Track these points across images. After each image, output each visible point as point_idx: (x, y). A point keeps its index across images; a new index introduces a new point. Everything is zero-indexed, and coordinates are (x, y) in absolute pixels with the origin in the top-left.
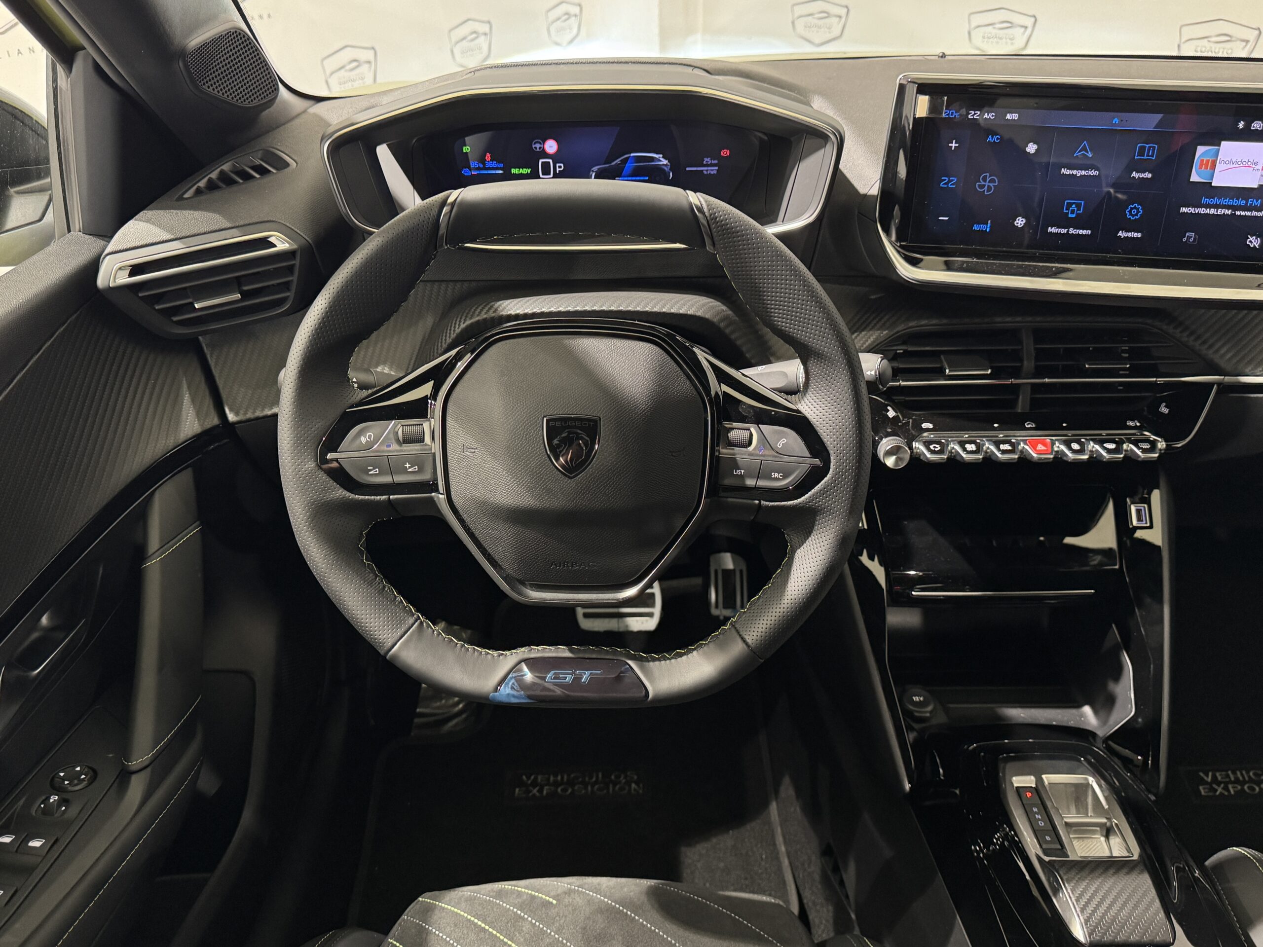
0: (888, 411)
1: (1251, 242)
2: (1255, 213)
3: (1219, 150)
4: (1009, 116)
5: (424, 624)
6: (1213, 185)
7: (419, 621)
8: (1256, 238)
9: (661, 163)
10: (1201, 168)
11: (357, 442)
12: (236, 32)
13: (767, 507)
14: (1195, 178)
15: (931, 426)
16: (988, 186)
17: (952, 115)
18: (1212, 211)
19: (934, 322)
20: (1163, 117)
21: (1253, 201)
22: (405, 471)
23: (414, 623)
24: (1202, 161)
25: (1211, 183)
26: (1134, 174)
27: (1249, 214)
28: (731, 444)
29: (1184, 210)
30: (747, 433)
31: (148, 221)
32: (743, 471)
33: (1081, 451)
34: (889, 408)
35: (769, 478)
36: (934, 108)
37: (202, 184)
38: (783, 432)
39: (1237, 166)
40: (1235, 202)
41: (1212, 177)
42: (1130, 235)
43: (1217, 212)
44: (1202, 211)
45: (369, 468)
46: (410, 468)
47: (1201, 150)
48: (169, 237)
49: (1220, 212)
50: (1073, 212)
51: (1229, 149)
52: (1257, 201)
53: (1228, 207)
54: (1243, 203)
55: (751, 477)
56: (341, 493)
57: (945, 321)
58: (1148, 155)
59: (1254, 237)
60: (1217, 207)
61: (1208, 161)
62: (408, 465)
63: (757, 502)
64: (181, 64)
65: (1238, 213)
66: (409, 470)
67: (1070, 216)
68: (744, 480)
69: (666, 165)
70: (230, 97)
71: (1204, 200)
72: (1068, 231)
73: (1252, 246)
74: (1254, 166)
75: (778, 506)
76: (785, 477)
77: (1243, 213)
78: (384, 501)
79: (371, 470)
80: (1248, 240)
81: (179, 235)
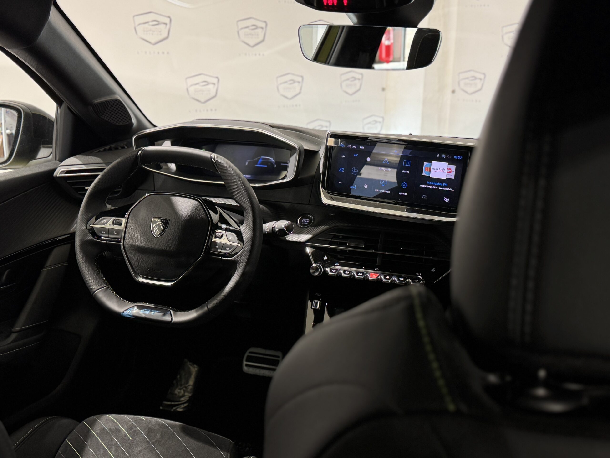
0: (325, 257)
1: (445, 200)
2: (446, 189)
3: (431, 164)
4: (361, 147)
5: (109, 288)
6: (430, 177)
7: (107, 287)
8: (447, 199)
9: (271, 161)
10: (426, 170)
11: (101, 222)
12: (117, 101)
13: (223, 259)
14: (424, 174)
15: (338, 264)
16: (355, 172)
17: (342, 146)
18: (431, 187)
19: (346, 225)
20: (411, 151)
21: (445, 184)
22: (113, 234)
23: (105, 287)
24: (426, 168)
25: (430, 176)
26: (403, 171)
27: (444, 189)
28: (216, 237)
29: (421, 186)
30: (221, 234)
31: (77, 158)
32: (218, 246)
33: (389, 279)
34: (325, 256)
35: (225, 250)
36: (336, 143)
37: (102, 150)
38: (233, 235)
39: (438, 170)
40: (439, 184)
41: (430, 174)
42: (403, 194)
43: (433, 187)
44: (427, 187)
45: (102, 231)
46: (115, 233)
47: (425, 164)
48: (81, 163)
49: (434, 187)
50: (383, 184)
51: (435, 164)
52: (446, 184)
53: (436, 186)
54: (441, 185)
55: (220, 249)
56: (92, 238)
57: (350, 225)
58: (407, 165)
59: (447, 198)
60: (433, 185)
61: (428, 168)
62: (114, 232)
63: (220, 258)
64: (91, 107)
65: (440, 188)
66: (114, 234)
67: (382, 185)
68: (217, 250)
69: (274, 162)
70: (111, 121)
71: (428, 183)
72: (382, 191)
73: (446, 201)
74: (444, 171)
75: (226, 259)
76: (230, 249)
77: (442, 189)
78: (104, 243)
79: (102, 232)
80: (445, 199)
81: (84, 163)
